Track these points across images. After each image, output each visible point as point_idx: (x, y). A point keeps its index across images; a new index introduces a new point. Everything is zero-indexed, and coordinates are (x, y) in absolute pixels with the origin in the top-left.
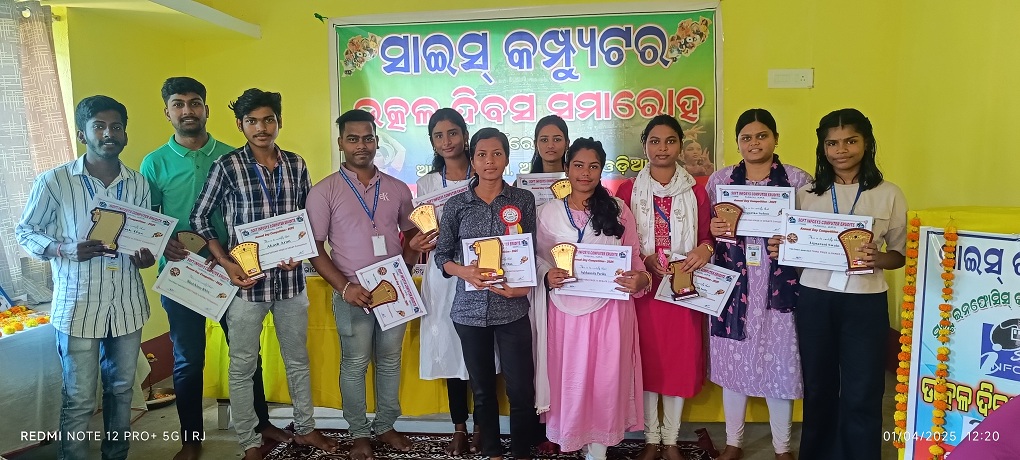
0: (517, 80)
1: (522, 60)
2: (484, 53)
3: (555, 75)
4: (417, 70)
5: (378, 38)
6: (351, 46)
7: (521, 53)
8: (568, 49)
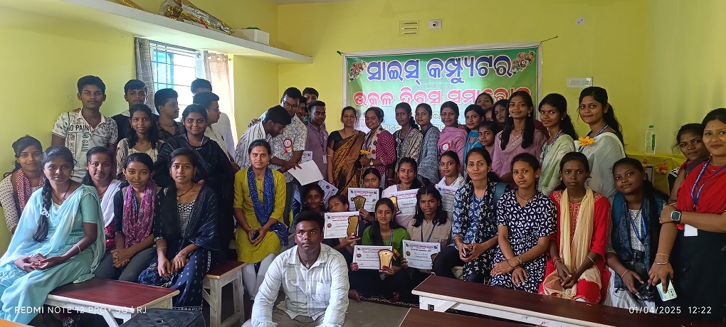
0: (433, 83)
1: (436, 74)
2: (417, 70)
3: (452, 81)
4: (384, 79)
5: (366, 63)
6: (354, 66)
7: (435, 70)
8: (459, 67)
